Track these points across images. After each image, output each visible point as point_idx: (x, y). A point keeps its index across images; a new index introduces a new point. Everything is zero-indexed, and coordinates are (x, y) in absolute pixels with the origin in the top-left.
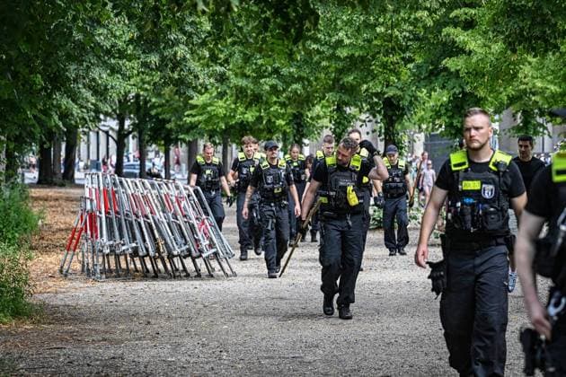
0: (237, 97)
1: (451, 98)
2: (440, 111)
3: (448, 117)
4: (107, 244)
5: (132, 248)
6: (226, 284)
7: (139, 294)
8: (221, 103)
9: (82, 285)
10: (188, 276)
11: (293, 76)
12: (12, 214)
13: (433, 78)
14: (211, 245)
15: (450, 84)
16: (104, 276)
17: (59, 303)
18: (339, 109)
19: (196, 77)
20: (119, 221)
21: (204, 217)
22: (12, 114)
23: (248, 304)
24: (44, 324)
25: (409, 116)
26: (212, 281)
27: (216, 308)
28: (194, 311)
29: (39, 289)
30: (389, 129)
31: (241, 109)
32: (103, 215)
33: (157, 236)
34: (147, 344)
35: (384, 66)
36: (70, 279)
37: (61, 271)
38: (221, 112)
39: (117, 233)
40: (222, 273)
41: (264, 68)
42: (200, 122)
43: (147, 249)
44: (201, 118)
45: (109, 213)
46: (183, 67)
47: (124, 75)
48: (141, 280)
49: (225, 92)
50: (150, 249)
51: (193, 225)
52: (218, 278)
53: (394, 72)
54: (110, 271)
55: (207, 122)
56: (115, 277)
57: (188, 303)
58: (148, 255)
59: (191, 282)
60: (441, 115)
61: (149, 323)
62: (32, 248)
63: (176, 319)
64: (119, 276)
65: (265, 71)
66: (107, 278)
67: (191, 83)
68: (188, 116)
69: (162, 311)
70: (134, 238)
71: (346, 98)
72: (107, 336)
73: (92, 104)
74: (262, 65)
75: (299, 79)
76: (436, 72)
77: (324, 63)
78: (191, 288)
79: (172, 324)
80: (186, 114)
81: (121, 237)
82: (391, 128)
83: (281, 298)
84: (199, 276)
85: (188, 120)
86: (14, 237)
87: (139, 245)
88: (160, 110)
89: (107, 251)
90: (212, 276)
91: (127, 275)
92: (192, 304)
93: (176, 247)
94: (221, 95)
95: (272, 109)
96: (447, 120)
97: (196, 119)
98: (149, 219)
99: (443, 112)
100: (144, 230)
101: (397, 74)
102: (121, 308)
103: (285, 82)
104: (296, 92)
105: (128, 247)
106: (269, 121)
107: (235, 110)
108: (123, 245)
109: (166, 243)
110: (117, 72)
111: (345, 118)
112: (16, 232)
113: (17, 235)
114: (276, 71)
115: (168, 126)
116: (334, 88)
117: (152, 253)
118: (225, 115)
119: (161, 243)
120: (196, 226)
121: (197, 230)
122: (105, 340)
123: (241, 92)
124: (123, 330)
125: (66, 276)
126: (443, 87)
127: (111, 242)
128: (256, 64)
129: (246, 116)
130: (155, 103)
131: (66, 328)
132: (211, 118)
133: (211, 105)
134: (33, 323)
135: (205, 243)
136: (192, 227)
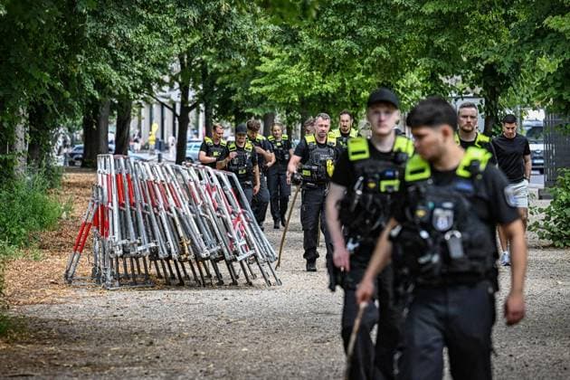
0: (313, 63)
1: (562, 66)
2: (546, 82)
3: (557, 89)
4: (120, 243)
5: (150, 249)
6: (266, 294)
7: (153, 306)
8: (294, 70)
9: (86, 294)
10: (221, 283)
11: (372, 38)
12: (17, 205)
13: (539, 40)
14: (249, 245)
15: (559, 48)
16: (117, 283)
17: (51, 316)
18: (433, 78)
19: (244, 37)
20: (134, 215)
21: (239, 210)
22: (19, 82)
23: (284, 320)
24: (21, 343)
25: (516, 87)
26: (249, 291)
27: (242, 325)
28: (213, 328)
29: (32, 298)
30: (490, 103)
31: (318, 77)
32: (115, 208)
33: (181, 234)
34: (138, 371)
35: (480, 25)
36: (74, 287)
37: (66, 276)
38: (295, 81)
39: (132, 230)
40: (263, 281)
41: (337, 27)
42: (270, 93)
43: (169, 251)
44: (269, 88)
45: (123, 205)
46: (227, 24)
47: (164, 34)
48: (162, 289)
49: (297, 56)
50: (173, 250)
51: (227, 221)
52: (258, 287)
53: (493, 32)
54: (127, 276)
55: (278, 92)
56: (131, 284)
57: (208, 319)
58: (170, 257)
59: (223, 292)
60: (548, 87)
61: (151, 343)
62: (42, 247)
63: (187, 338)
64: (136, 284)
65: (338, 31)
66: (121, 285)
67: (238, 45)
68: (255, 85)
69: (174, 328)
70: (152, 237)
71: (442, 64)
72: (95, 360)
73: (139, 69)
74: (334, 23)
75: (380, 41)
76: (542, 34)
77: (409, 22)
78: (221, 299)
79: (179, 346)
80: (252, 83)
81: (138, 234)
82: (493, 102)
83: (328, 314)
84: (234, 284)
85: (254, 90)
86: (20, 234)
87: (159, 245)
88: (226, 77)
89: (120, 252)
90: (251, 284)
91: (146, 282)
92: (213, 319)
93: (205, 248)
94: (294, 60)
95: (356, 78)
96: (555, 93)
97: (264, 89)
98: (171, 212)
99: (550, 82)
100: (166, 226)
101: (497, 37)
102: (123, 324)
103: (362, 44)
104: (380, 56)
105: (145, 248)
106: (353, 92)
107: (311, 79)
108: (140, 245)
109: (192, 243)
110: (156, 31)
111: (441, 89)
112: (23, 227)
113: (23, 230)
114: (351, 31)
115: (234, 98)
116: (427, 53)
117: (174, 255)
118: (299, 85)
119: (186, 243)
120: (230, 221)
121: (232, 227)
122: (88, 365)
123: (317, 57)
124: (117, 351)
125: (70, 282)
126: (551, 52)
127: (124, 242)
128: (327, 22)
129: (325, 86)
130: (217, 69)
131: (46, 349)
132: (282, 87)
133: (282, 72)
134: (7, 342)
135: (241, 243)
136: (225, 223)
